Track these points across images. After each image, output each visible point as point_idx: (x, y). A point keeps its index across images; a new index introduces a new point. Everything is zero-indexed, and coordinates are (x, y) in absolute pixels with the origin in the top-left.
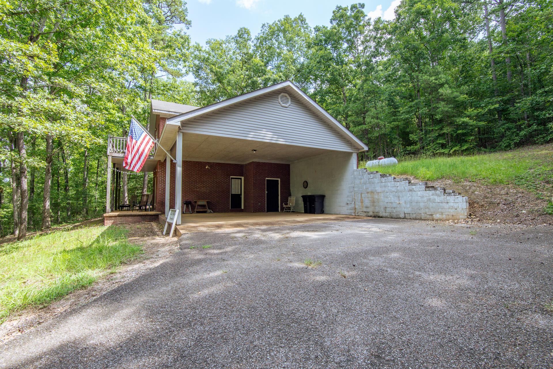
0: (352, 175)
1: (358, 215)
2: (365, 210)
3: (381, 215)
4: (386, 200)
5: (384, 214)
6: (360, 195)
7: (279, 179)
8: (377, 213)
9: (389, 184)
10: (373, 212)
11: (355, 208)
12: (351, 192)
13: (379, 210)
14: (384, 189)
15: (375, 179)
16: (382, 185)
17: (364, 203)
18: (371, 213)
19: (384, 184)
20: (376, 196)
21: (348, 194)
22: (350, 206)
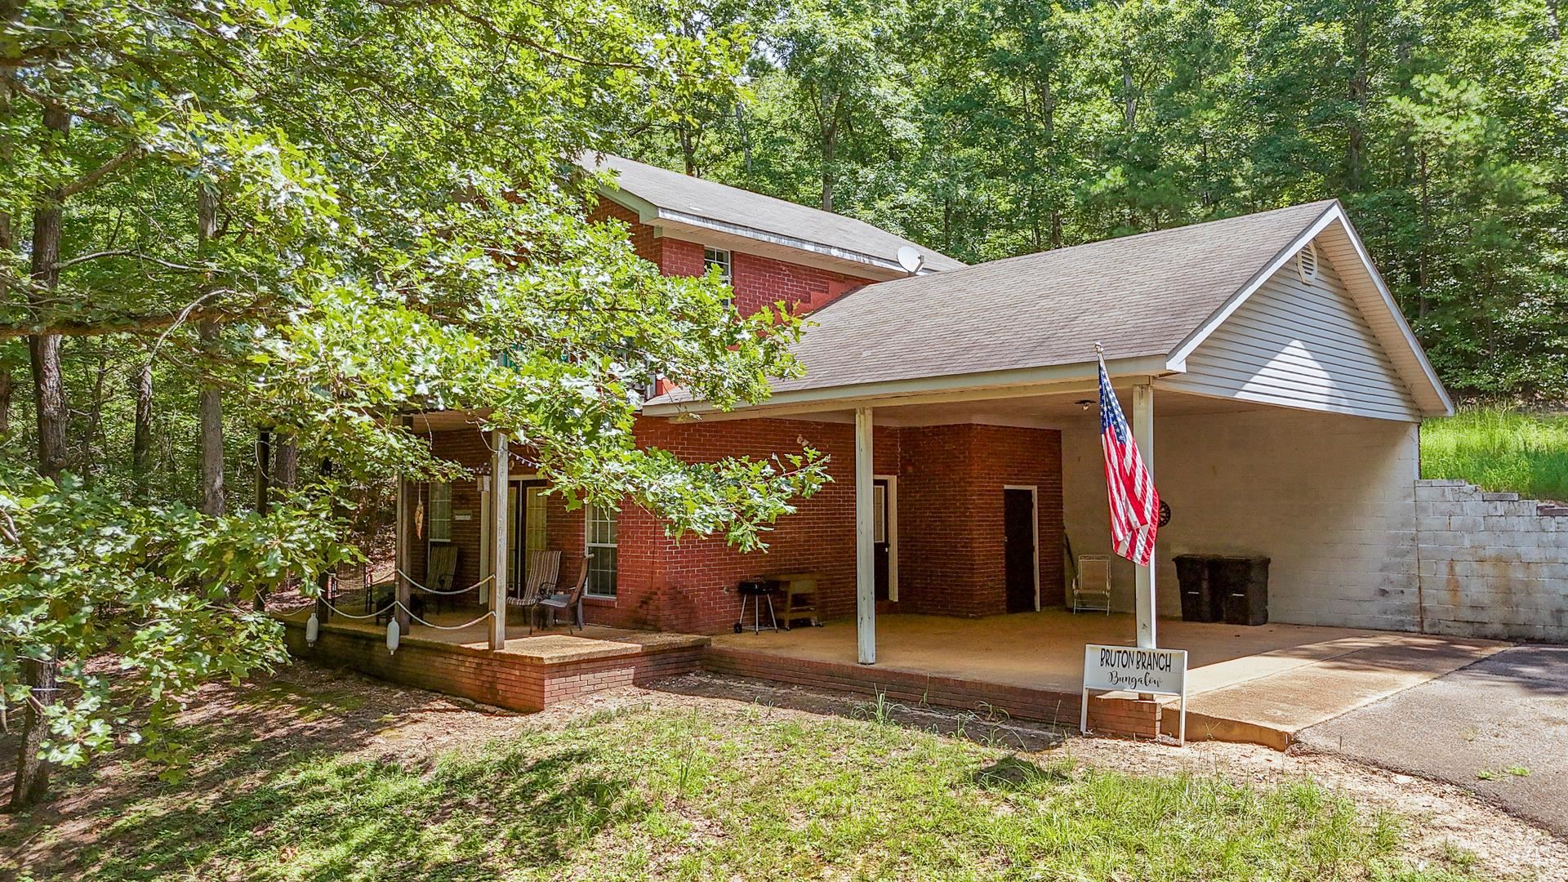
0: (1405, 498)
1: (1436, 630)
2: (1469, 615)
3: (1539, 632)
4: (1563, 589)
5: (1553, 632)
6: (1444, 568)
7: (1034, 489)
8: (1522, 628)
10: (1506, 625)
11: (1422, 610)
12: (1404, 554)
13: (1532, 616)
14: (1551, 552)
15: (1515, 520)
16: (1545, 539)
17: (1461, 594)
18: (1497, 628)
19: (1552, 536)
20: (1519, 575)
21: (1386, 560)
22: (1396, 602)
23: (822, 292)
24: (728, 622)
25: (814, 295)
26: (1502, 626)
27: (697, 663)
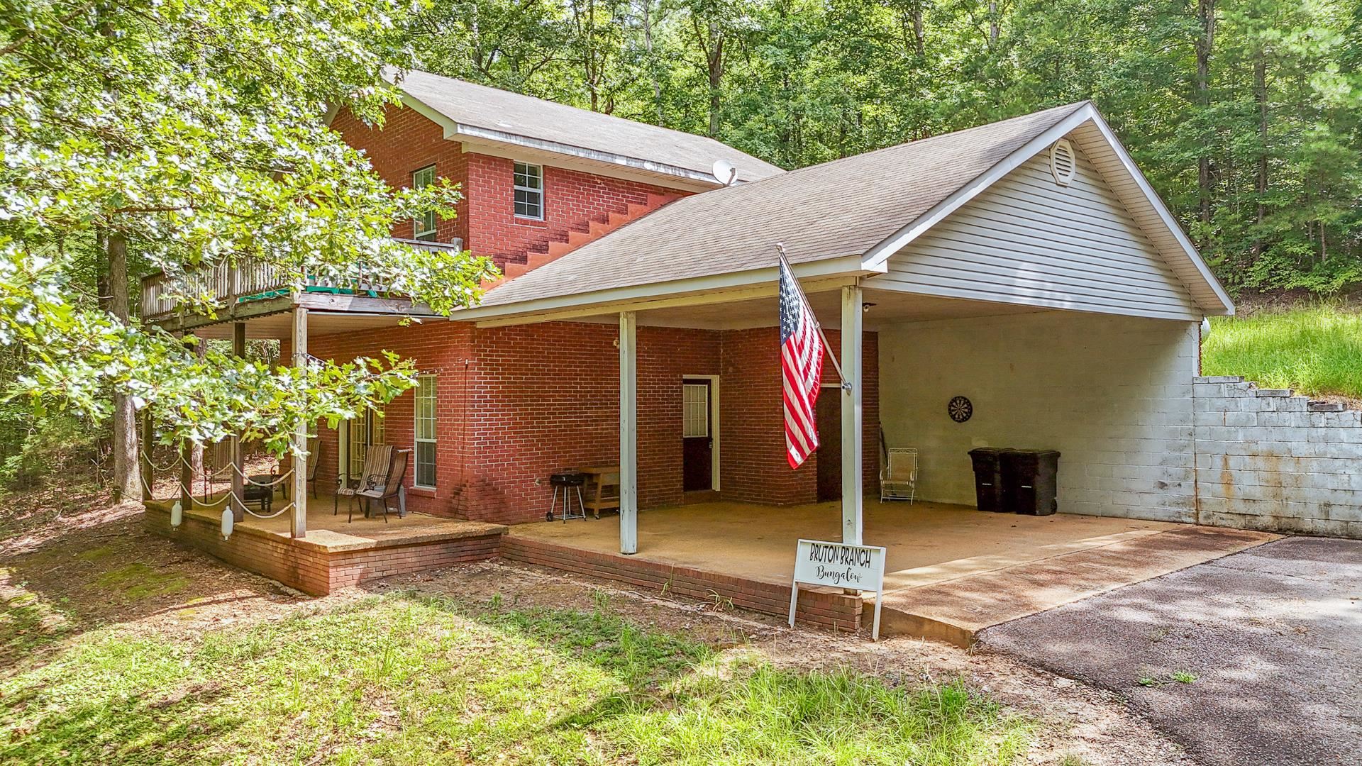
0: (1184, 394)
1: (1210, 521)
2: (1242, 508)
3: (1307, 525)
4: (1331, 483)
5: (1321, 525)
6: (1218, 462)
8: (1291, 521)
9: (1343, 434)
10: (1276, 517)
11: (1198, 501)
12: (1182, 448)
13: (1301, 509)
14: (1321, 447)
15: (1287, 416)
16: (1314, 434)
17: (1234, 488)
18: (1267, 520)
19: (1322, 432)
20: (1289, 468)
21: (1165, 453)
22: (1173, 494)
23: (641, 204)
24: (539, 511)
25: (632, 207)
26: (1272, 519)
27: (494, 550)
